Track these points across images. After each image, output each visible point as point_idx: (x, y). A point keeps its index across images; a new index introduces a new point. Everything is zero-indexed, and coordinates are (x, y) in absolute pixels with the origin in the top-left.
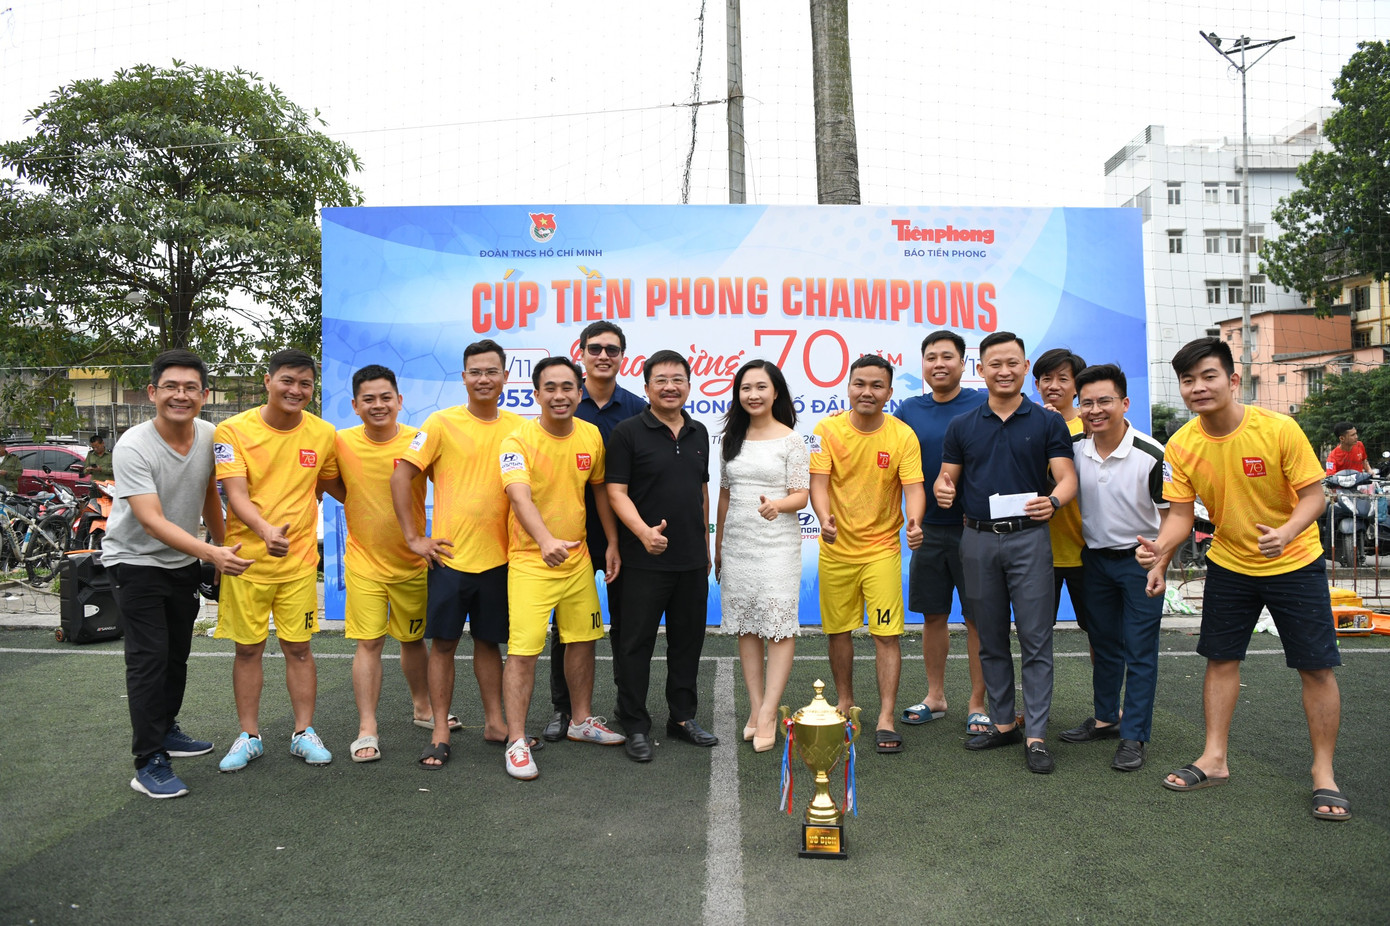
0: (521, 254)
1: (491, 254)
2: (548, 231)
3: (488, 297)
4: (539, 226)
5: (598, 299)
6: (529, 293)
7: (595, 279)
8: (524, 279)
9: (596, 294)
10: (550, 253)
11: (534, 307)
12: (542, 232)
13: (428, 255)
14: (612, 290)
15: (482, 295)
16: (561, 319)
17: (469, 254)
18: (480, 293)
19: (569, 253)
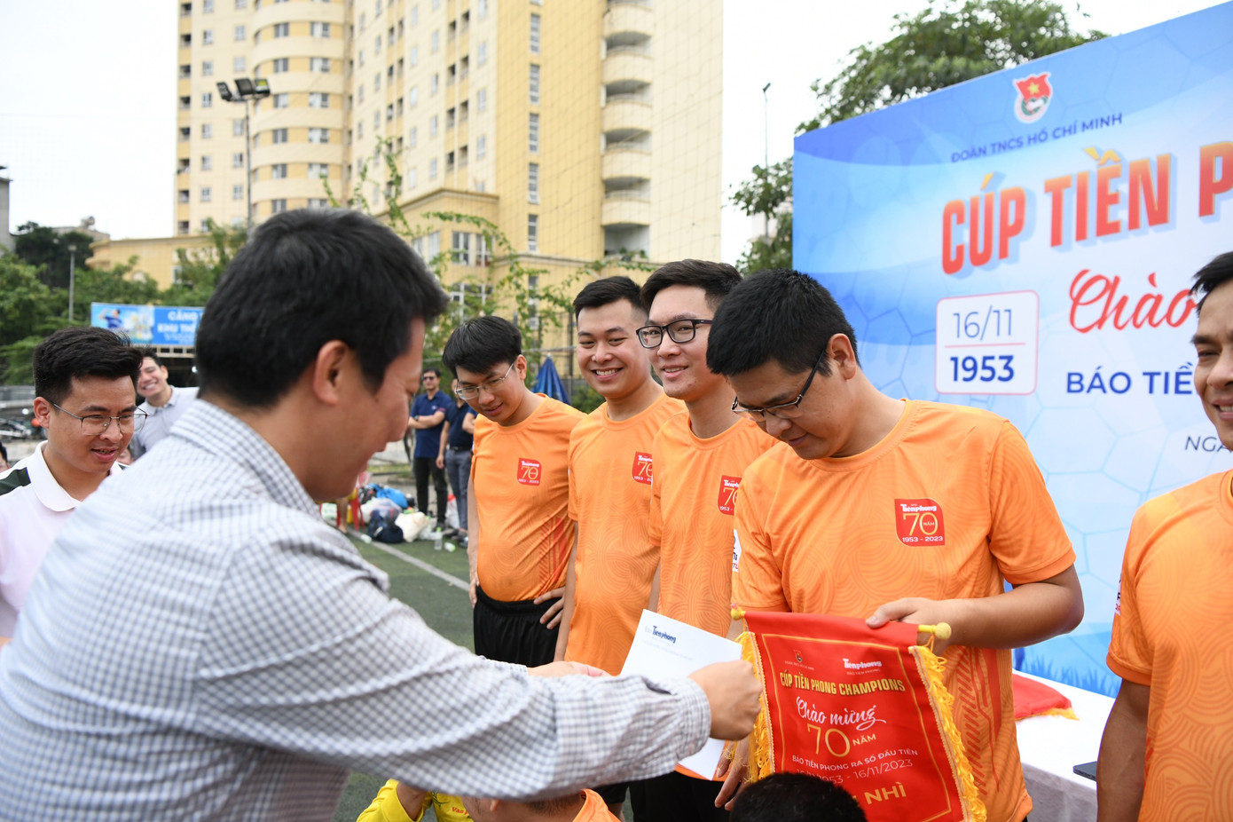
0: (1003, 147)
1: (965, 155)
2: (1039, 102)
3: (960, 220)
4: (1028, 96)
5: (1114, 199)
6: (1012, 206)
7: (1110, 165)
8: (1007, 185)
9: (1111, 191)
10: (1043, 137)
11: (1018, 227)
12: (1032, 106)
13: (893, 172)
14: (1139, 178)
15: (954, 218)
16: (1056, 240)
17: (938, 161)
18: (952, 214)
19: (1070, 130)
